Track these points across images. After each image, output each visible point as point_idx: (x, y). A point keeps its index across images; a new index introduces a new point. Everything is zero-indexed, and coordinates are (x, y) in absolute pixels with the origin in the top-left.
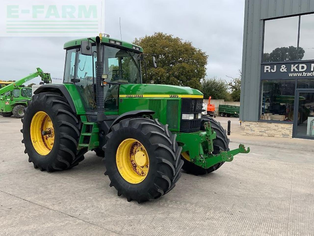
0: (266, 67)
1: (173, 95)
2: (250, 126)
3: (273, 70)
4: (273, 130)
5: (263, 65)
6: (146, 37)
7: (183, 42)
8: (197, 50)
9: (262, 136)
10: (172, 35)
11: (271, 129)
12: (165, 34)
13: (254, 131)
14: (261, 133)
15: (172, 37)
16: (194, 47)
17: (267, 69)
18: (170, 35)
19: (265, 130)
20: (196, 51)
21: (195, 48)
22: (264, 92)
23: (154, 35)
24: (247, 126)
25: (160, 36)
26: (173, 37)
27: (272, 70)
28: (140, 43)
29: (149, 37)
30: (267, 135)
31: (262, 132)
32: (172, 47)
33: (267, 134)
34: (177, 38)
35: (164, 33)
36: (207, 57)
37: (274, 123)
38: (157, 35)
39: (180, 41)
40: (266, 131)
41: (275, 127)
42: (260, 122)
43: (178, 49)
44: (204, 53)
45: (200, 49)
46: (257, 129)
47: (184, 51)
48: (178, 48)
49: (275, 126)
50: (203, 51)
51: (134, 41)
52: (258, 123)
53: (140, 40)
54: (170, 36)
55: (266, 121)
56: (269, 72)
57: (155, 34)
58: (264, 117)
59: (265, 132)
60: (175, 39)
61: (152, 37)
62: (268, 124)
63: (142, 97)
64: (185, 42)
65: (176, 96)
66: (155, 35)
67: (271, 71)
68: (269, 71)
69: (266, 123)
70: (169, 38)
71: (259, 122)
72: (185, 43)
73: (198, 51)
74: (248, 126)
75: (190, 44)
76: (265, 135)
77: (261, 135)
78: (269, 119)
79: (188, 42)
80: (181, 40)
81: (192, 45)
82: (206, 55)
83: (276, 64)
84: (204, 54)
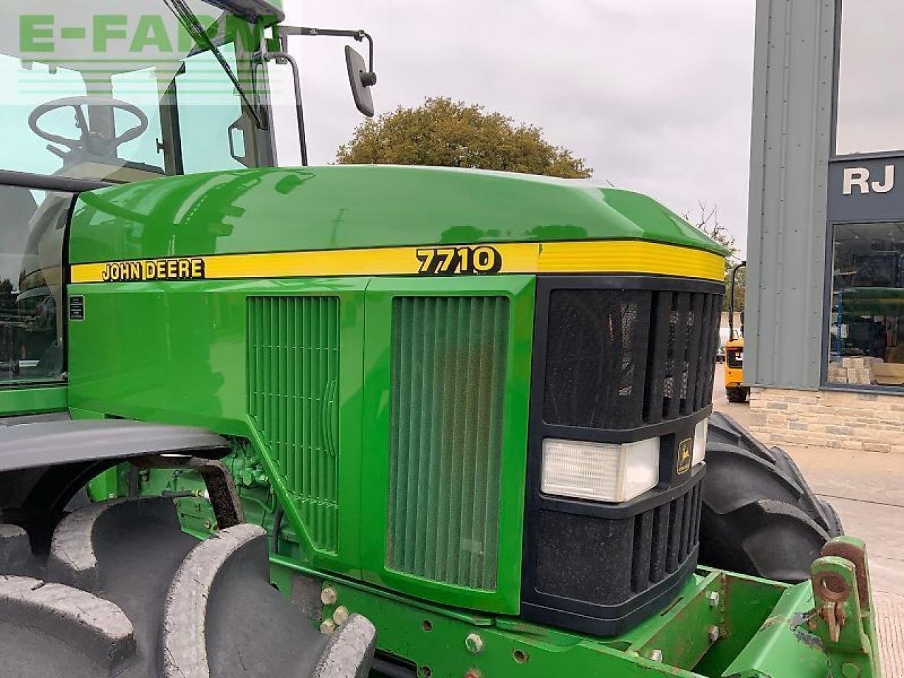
0: (848, 172)
1: (451, 254)
2: (786, 407)
3: (882, 184)
4: (885, 426)
5: (838, 166)
6: (400, 112)
7: (515, 126)
8: (558, 152)
9: (835, 446)
10: (480, 105)
11: (877, 422)
12: (457, 104)
13: (803, 427)
14: (833, 438)
15: (479, 111)
16: (549, 144)
17: (856, 182)
18: (473, 107)
19: (849, 425)
20: (553, 156)
21: (551, 148)
22: (838, 272)
23: (423, 106)
24: (775, 406)
25: (442, 109)
26: (484, 113)
27: (876, 187)
28: (381, 131)
29: (410, 111)
30: (860, 443)
31: (838, 431)
32: (482, 141)
33: (859, 440)
34: (495, 114)
35: (454, 101)
36: (590, 174)
37: (886, 398)
38: (434, 105)
39: (505, 123)
40: (856, 429)
41: (890, 412)
42: (826, 394)
43: (501, 148)
44: (581, 163)
45: (565, 148)
46: (815, 419)
47: (516, 156)
48: (501, 144)
49: (894, 408)
50: (574, 156)
51: (362, 124)
52: (819, 394)
53: (382, 123)
54: (474, 109)
55: (853, 386)
56: (863, 191)
57: (427, 102)
58: (841, 371)
59: (851, 433)
60: (488, 119)
61: (418, 112)
62: (862, 402)
63: (202, 278)
64: (520, 128)
65: (484, 256)
66: (428, 104)
67: (870, 188)
68: (865, 189)
69: (855, 396)
70: (471, 116)
71: (823, 391)
72: (521, 131)
73: (561, 156)
74: (781, 409)
75: (536, 135)
76: (848, 443)
77: (835, 443)
78: (866, 380)
79: (529, 129)
80: (508, 122)
81: (541, 137)
82: (584, 169)
83: (893, 161)
84: (579, 165)
